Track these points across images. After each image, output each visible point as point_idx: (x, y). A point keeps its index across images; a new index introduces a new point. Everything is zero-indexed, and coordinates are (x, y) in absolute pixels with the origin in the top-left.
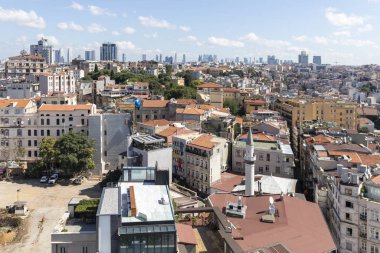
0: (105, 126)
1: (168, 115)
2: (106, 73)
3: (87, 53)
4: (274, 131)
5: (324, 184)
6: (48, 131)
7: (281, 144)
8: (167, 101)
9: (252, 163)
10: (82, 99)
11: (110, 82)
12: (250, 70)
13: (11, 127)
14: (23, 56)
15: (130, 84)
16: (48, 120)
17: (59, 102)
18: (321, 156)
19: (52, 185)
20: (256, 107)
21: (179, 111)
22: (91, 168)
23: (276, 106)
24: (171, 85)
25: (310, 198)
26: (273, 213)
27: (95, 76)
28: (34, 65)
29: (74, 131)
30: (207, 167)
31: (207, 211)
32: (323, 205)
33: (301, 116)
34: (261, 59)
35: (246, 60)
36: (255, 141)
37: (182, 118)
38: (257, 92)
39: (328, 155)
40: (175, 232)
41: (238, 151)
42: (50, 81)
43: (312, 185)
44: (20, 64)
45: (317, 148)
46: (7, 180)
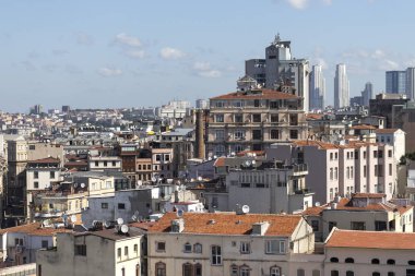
28: (275, 118)
42: (332, 164)
44: (239, 118)
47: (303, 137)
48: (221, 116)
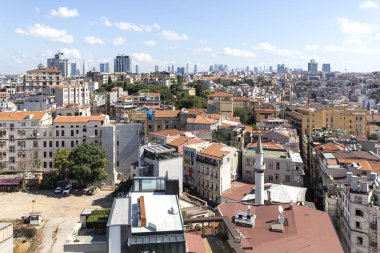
0: (118, 137)
1: (179, 125)
2: (119, 85)
3: (102, 66)
4: (284, 140)
5: (334, 192)
6: (63, 143)
7: (291, 152)
8: (178, 111)
9: (261, 171)
10: (96, 111)
11: (123, 93)
12: (260, 79)
13: (28, 139)
14: (40, 69)
15: (142, 95)
16: (63, 132)
17: (73, 113)
18: (330, 164)
19: (66, 195)
20: (266, 115)
21: (189, 120)
22: (104, 178)
23: (286, 114)
24: (183, 95)
25: (320, 206)
26: (282, 222)
27: (108, 88)
28: (51, 78)
29: (88, 142)
30: (217, 177)
31: (216, 221)
32: (333, 213)
33: (311, 124)
34: (271, 68)
35: (256, 69)
36: (264, 149)
37: (193, 127)
38: (267, 100)
39: (338, 163)
40: (184, 243)
41: (248, 160)
42: (65, 93)
43: (321, 193)
44: (38, 78)
45: (327, 155)
46: (24, 191)
47: (61, 84)
48: (31, 77)
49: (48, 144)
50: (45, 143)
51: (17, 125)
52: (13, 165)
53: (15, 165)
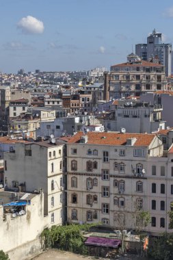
47: (164, 88)
48: (118, 76)
49: (158, 189)
50: (154, 185)
51: (113, 154)
52: (106, 216)
53: (110, 216)
